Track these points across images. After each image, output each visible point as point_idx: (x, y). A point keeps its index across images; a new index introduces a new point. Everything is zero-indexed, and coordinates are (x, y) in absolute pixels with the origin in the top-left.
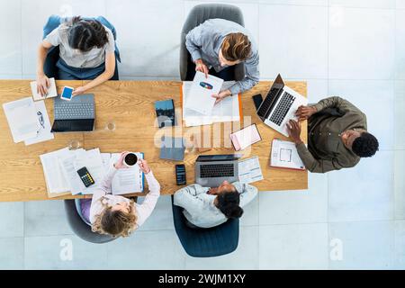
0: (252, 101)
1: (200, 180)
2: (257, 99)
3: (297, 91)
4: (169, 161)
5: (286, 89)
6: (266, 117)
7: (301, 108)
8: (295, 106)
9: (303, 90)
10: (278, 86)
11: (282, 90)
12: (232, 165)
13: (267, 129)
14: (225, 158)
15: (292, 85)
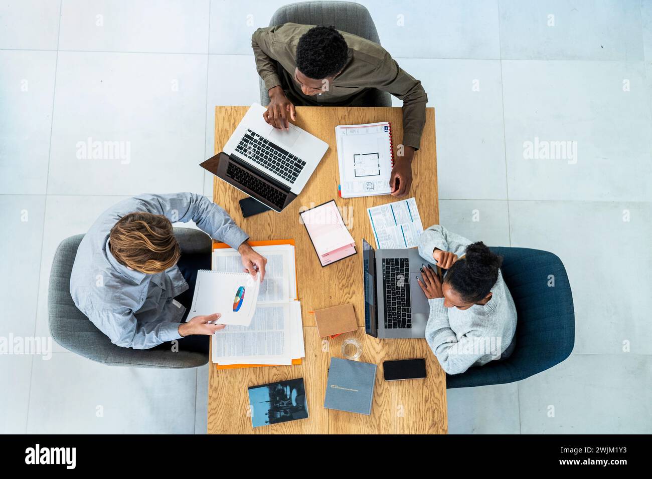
0: (253, 219)
1: (415, 329)
2: (248, 209)
3: (234, 126)
4: (376, 395)
5: (230, 148)
6: (287, 189)
7: (269, 119)
8: (266, 132)
9: (233, 115)
10: (224, 166)
11: (232, 157)
12: (386, 261)
13: (311, 188)
14: (371, 277)
15: (222, 136)
